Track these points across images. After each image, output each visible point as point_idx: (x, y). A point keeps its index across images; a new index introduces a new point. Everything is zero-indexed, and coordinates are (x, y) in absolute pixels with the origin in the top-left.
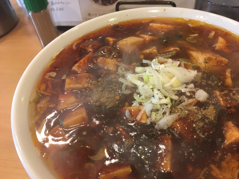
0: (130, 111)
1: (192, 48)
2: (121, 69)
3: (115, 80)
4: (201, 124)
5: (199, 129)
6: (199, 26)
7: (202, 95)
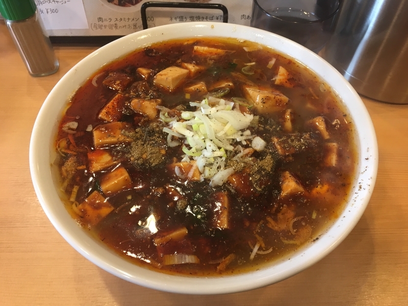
0: (180, 168)
1: (249, 83)
2: (164, 114)
3: (158, 129)
4: (258, 177)
5: (256, 182)
6: (256, 50)
7: (259, 143)
